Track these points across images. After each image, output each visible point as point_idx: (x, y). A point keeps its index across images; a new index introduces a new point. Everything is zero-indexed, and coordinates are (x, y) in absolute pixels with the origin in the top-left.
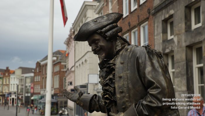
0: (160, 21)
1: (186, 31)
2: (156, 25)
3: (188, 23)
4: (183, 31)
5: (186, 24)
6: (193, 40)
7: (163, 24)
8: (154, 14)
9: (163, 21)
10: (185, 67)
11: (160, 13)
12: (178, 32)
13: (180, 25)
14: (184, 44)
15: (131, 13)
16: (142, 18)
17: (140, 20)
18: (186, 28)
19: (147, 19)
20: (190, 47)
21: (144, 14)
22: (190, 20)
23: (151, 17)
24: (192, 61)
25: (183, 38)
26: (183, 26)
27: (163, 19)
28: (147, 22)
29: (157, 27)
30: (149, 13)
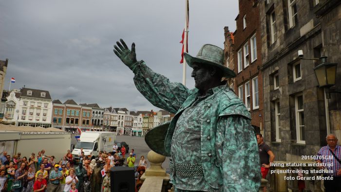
0: (268, 75)
1: (289, 83)
2: (264, 79)
3: (291, 77)
4: (287, 83)
5: (289, 77)
6: (295, 90)
7: (270, 77)
8: (263, 70)
9: (270, 75)
10: (289, 112)
11: (267, 69)
12: (282, 84)
13: (284, 78)
14: (288, 94)
15: (244, 69)
16: (253, 73)
17: (252, 75)
18: (289, 81)
19: (257, 74)
20: (292, 96)
21: (255, 70)
22: (292, 75)
23: (260, 72)
24: (294, 107)
25: (287, 89)
26: (287, 79)
27: (270, 73)
28: (257, 76)
29: (266, 80)
30: (259, 69)
